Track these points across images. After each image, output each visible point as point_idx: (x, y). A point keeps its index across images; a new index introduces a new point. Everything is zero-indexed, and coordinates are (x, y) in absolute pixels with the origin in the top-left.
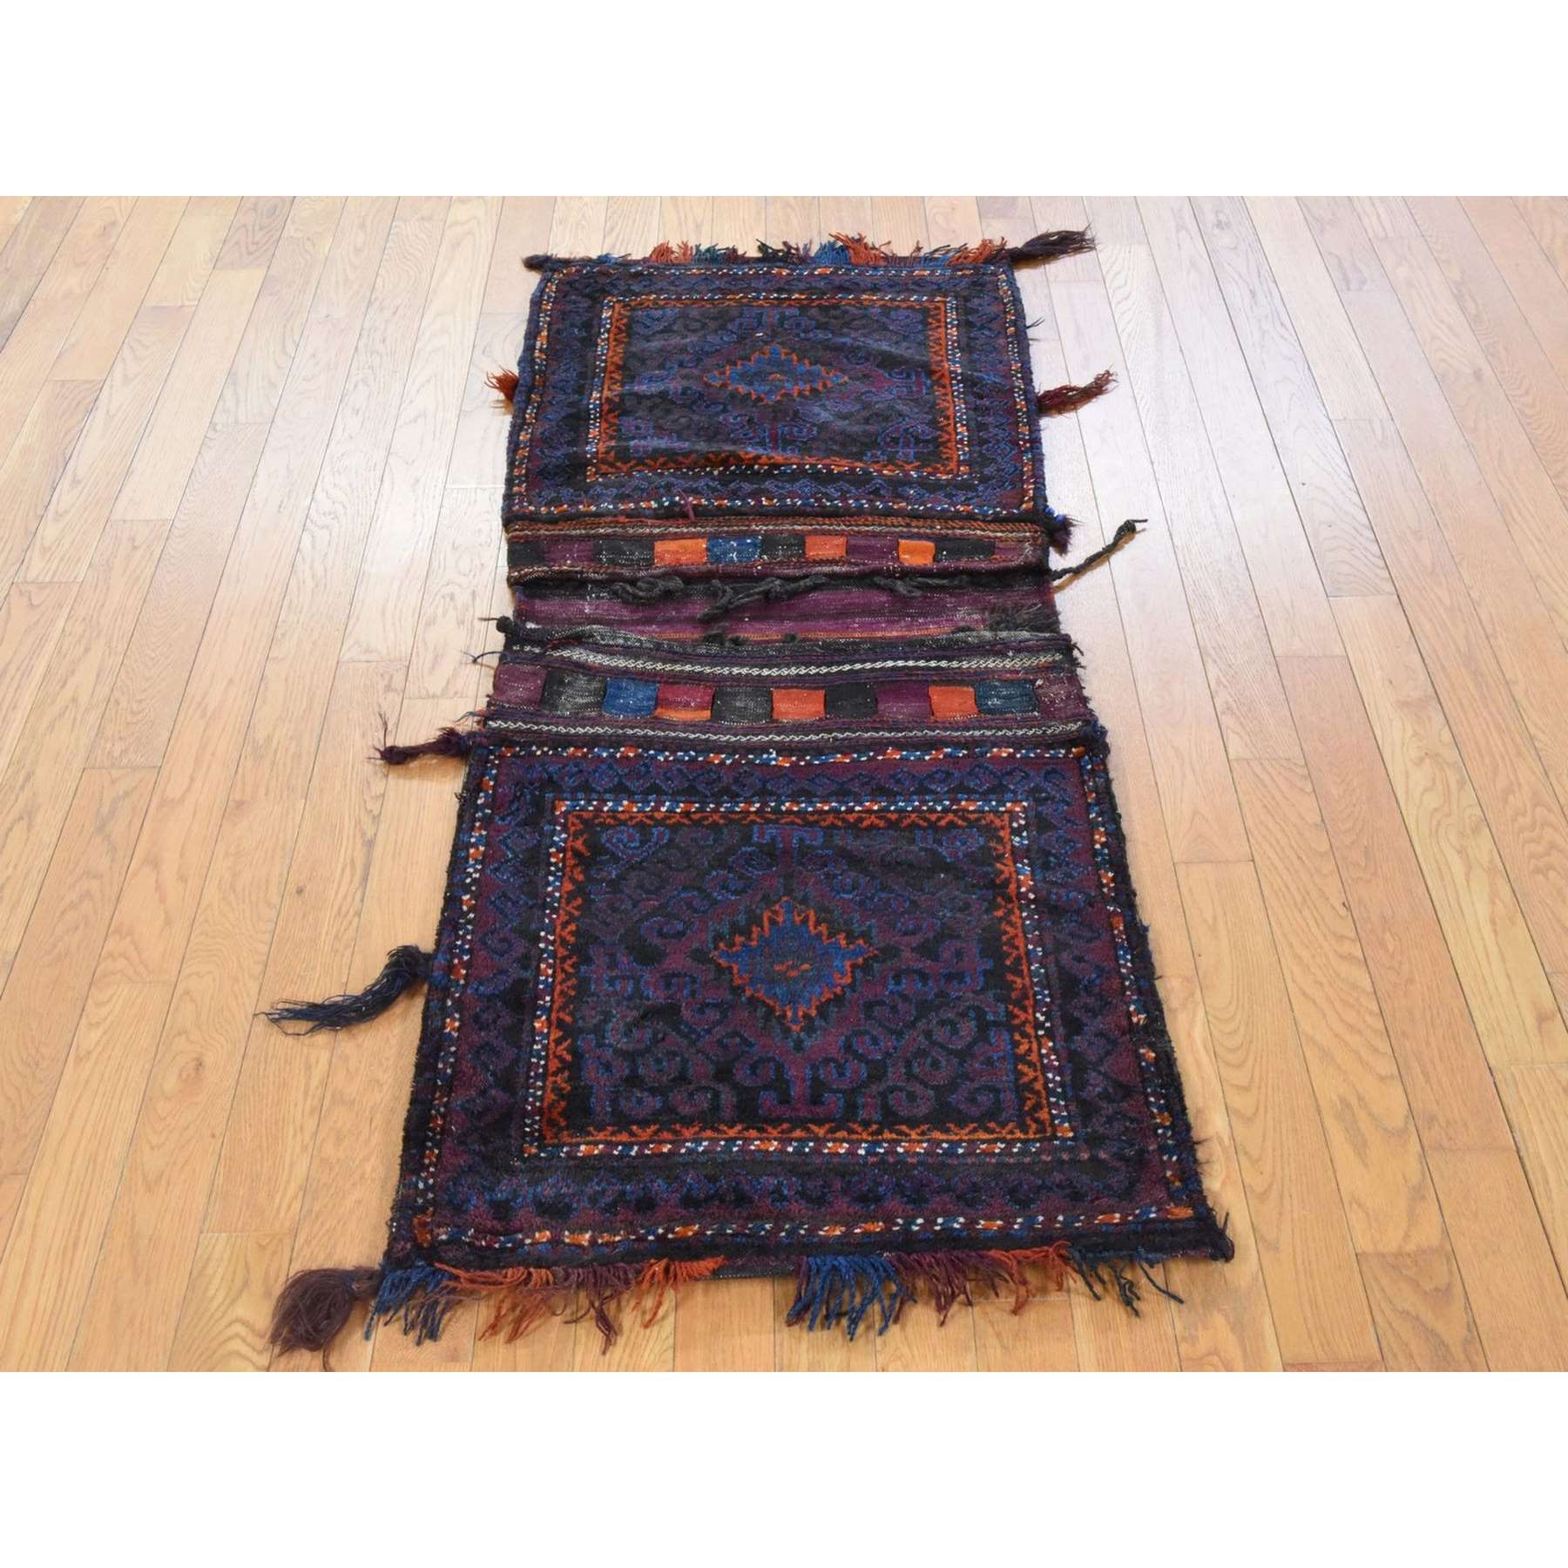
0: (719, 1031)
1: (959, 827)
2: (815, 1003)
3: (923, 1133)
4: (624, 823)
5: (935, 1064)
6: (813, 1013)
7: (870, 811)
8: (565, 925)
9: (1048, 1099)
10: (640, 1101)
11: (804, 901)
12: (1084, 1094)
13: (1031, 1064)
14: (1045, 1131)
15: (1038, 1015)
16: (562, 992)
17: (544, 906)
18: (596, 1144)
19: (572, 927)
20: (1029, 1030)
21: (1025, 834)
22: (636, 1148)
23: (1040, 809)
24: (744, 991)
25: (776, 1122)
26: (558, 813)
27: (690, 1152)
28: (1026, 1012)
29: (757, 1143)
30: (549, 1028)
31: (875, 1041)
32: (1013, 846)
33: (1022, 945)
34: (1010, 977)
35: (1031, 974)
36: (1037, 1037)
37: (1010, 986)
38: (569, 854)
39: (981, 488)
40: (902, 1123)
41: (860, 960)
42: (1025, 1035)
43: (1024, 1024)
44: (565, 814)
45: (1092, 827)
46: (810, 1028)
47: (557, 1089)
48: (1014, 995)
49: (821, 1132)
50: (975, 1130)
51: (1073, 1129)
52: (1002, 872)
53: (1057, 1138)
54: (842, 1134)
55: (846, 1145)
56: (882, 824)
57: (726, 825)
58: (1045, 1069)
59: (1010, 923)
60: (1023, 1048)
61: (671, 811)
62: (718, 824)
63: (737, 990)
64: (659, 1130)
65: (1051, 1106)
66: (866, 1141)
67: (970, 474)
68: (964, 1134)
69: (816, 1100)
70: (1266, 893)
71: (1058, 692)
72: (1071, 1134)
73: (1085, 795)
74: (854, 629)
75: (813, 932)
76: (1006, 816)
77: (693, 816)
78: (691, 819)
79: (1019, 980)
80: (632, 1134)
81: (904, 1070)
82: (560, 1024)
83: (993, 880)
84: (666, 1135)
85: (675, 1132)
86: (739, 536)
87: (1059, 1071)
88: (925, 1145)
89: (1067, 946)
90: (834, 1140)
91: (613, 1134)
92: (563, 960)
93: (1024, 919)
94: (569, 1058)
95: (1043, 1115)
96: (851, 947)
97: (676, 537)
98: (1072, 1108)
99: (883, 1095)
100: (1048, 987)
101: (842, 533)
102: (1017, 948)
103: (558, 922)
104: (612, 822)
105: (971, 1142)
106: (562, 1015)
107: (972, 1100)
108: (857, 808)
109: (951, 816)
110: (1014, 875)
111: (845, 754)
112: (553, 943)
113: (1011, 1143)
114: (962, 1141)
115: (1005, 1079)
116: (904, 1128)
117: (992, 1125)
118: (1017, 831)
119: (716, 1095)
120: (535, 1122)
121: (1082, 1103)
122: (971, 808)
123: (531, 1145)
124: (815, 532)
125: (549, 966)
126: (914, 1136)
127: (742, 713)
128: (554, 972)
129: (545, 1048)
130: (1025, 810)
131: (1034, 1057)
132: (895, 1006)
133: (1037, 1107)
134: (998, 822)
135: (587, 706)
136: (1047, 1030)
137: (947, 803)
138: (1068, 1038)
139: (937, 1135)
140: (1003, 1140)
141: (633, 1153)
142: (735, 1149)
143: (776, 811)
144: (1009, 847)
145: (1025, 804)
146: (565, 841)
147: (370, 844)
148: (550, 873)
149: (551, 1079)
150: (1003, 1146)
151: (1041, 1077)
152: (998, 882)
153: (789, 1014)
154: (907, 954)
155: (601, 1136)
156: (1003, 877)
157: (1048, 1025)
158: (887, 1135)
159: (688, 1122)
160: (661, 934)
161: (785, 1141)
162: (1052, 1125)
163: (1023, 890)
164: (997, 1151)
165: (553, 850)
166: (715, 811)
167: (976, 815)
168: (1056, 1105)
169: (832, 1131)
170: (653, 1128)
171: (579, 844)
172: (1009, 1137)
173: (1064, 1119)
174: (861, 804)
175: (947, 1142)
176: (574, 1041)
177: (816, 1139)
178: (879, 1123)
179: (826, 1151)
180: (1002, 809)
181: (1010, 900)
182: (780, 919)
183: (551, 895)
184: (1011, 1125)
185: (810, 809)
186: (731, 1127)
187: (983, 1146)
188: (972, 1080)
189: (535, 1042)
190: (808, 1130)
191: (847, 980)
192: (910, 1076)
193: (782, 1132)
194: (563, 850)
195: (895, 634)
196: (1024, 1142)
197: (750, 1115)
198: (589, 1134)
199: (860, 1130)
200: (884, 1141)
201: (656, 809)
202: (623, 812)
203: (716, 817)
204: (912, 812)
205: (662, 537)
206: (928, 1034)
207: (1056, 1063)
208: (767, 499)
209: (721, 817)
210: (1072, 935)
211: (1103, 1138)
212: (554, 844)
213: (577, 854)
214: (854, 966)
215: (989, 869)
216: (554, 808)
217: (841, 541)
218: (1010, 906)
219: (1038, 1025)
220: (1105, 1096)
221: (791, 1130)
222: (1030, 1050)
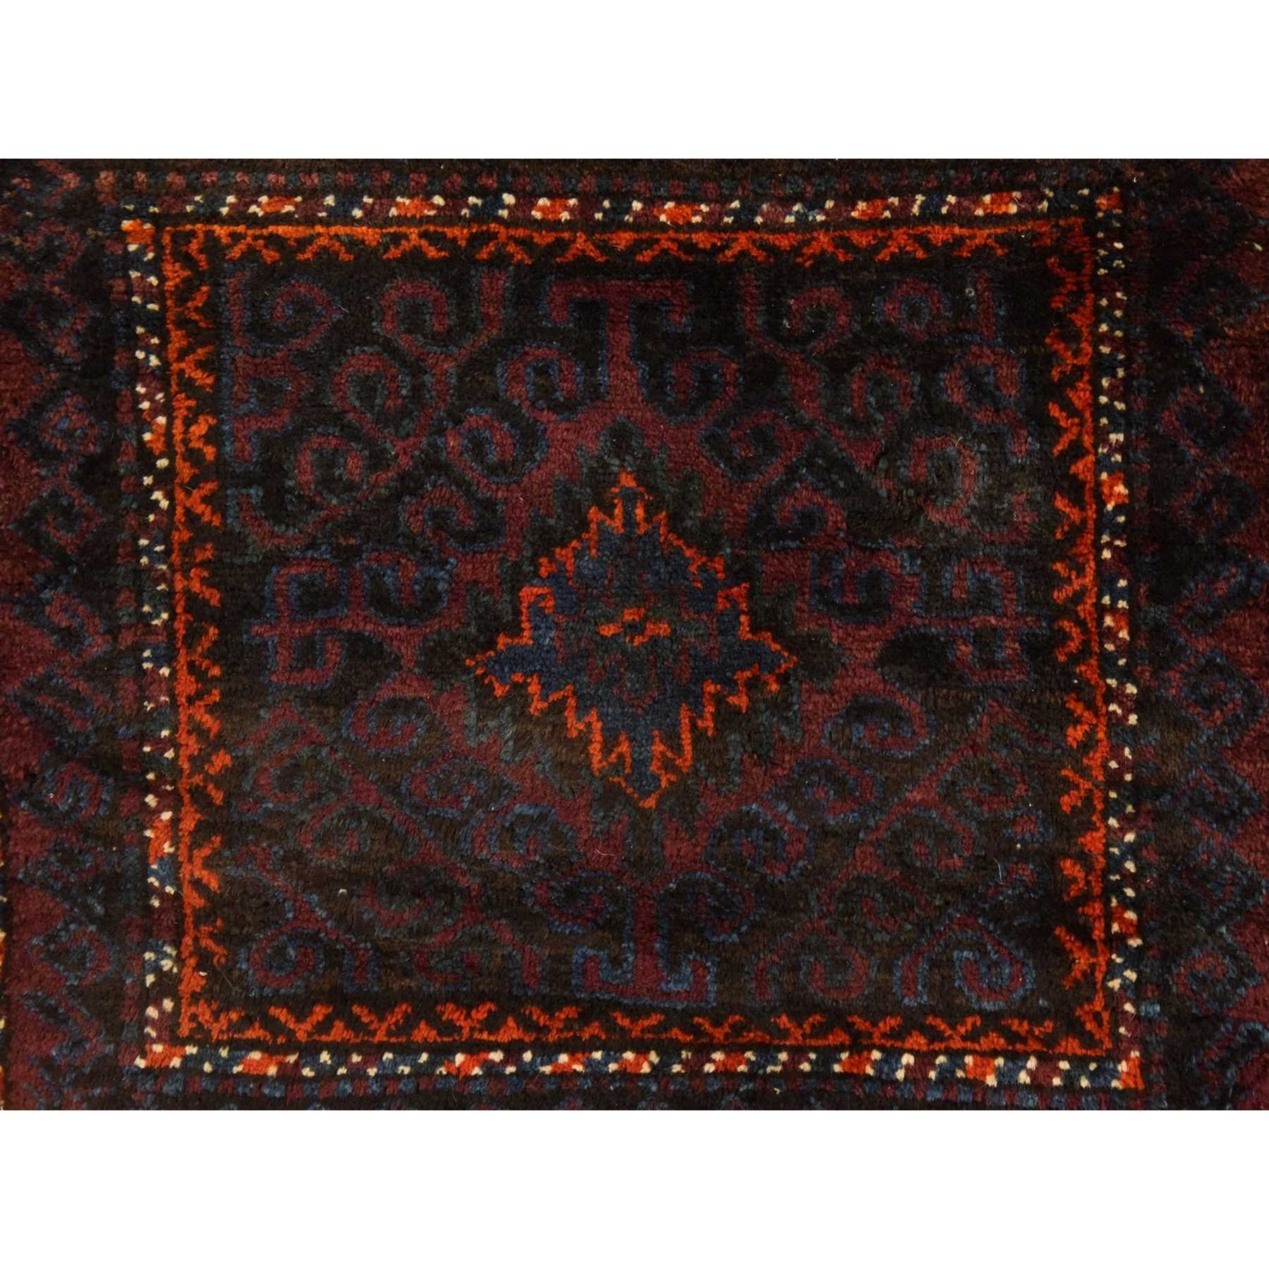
0: (773, 473)
1: (284, 1002)
2: (592, 535)
3: (396, 239)
4: (993, 1021)
5: (367, 390)
6: (594, 513)
7: (474, 1048)
8: (1088, 744)
9: (164, 308)
10: (914, 313)
11: (610, 795)
12: (93, 312)
13: (188, 385)
14: (174, 236)
15: (164, 504)
16: (1081, 571)
17: (1136, 792)
18: (990, 219)
19: (1076, 734)
20: (185, 471)
21: (150, 979)
22: (916, 210)
23: (109, 1048)
24: (727, 569)
25: (665, 267)
26: (1135, 1054)
27: (815, 203)
28: (188, 511)
29: (697, 219)
30: (1099, 484)
31: (478, 448)
32: (177, 944)
33: (183, 673)
34: (214, 597)
35: (167, 600)
36: (170, 453)
37: (217, 573)
38: (1098, 934)
40: (434, 262)
41: (502, 641)
42: (194, 456)
43: (195, 482)
44: (1118, 1054)
46: (600, 482)
47: (1070, 336)
48: (207, 553)
49: (581, 242)
50: (303, 243)
51: (122, 237)
52: (208, 864)
53: (154, 218)
54: (543, 239)
55: (537, 214)
56: (450, 1013)
57: (774, 1011)
58: (161, 378)
59: (198, 730)
60: (200, 429)
61: (892, 1055)
62: (792, 1015)
63: (741, 572)
64: (875, 250)
65: (159, 295)
66: (500, 220)
68: (323, 237)
69: (590, 313)
72: (126, 224)
75: (593, 716)
76: (184, 1030)
77: (844, 1038)
78: (848, 1027)
79: (196, 587)
80: (923, 241)
81: (427, 378)
82: (1075, 491)
83: (228, 844)
84: (862, 240)
85: (845, 244)
87: (137, 372)
88: (394, 212)
89: (92, 670)
90: (556, 225)
91: (959, 241)
92: (1083, 654)
93: (172, 742)
94: (1055, 411)
95: (175, 273)
96: (518, 678)
98: (120, 286)
99: (466, 326)
100: (138, 571)
102: (192, 667)
103: (1103, 748)
104: (1015, 1025)
105: (310, 221)
106: (1075, 515)
107: (302, 307)
108: (497, 1056)
109: (302, 1032)
110: (184, 850)
112: (1110, 696)
113: (239, 216)
114: (325, 223)
115: (238, 352)
116: (432, 253)
117: (270, 255)
118: (167, 985)
119: (773, 328)
120: (1106, 262)
121: (101, 296)
122: (256, 1055)
123: (1109, 215)
125: (1111, 634)
126: (413, 233)
128: (1100, 620)
129: (1100, 436)
130: (142, 1046)
131: (183, 404)
132: (438, 528)
133: (184, 293)
134: (204, 1012)
136: (150, 469)
137: (307, 1072)
138: (112, 448)
139: (369, 235)
140: (253, 221)
141: (920, 198)
142: (736, 204)
143: (669, 1051)
144: (188, 940)
145: (141, 1063)
146: (1113, 971)
148: (1133, 880)
149: (1084, 361)
150: (253, 209)
151: (172, 355)
152: (217, 840)
153: (640, 512)
154: (408, 653)
155: (983, 235)
156: (206, 851)
157: (148, 480)
158: (459, 233)
159: (824, 267)
160: (896, 716)
161: (647, 223)
162: (159, 249)
163: (166, 816)
164: (264, 199)
165: (1135, 942)
166: (798, 1053)
167: (250, 1034)
168: (149, 295)
169: (561, 245)
170: (884, 255)
171: (1082, 961)
172: (241, 229)
173: (134, 261)
174: (489, 1067)
175: (354, 221)
176: (1045, 455)
177: (591, 228)
178: (476, 263)
179: (572, 202)
180: (191, 1050)
181: (198, 794)
182: (659, 748)
183: (1128, 822)
184: (236, 252)
185: (598, 1055)
186: (743, 253)
187: (289, 208)
188: (302, 354)
189: (1120, 448)
190: (605, 248)
191: (528, 593)
192: (416, 369)
193: (652, 242)
194: (1116, 943)
196: (215, 217)
197: (710, 279)
198: (1001, 240)
199: (511, 248)
200: (468, 222)
201: (924, 1059)
202: (995, 1054)
203: (796, 1037)
204: (383, 1047)
206: (377, 460)
207: (141, 389)
209: (785, 1034)
210: (78, 700)
211: (65, 215)
212: (1134, 959)
213: (1083, 935)
214: (516, 630)
215: (232, 871)
216: (1144, 1066)
218: (198, 779)
219: (165, 479)
220: (51, 308)
221: (636, 247)
222: (188, 423)
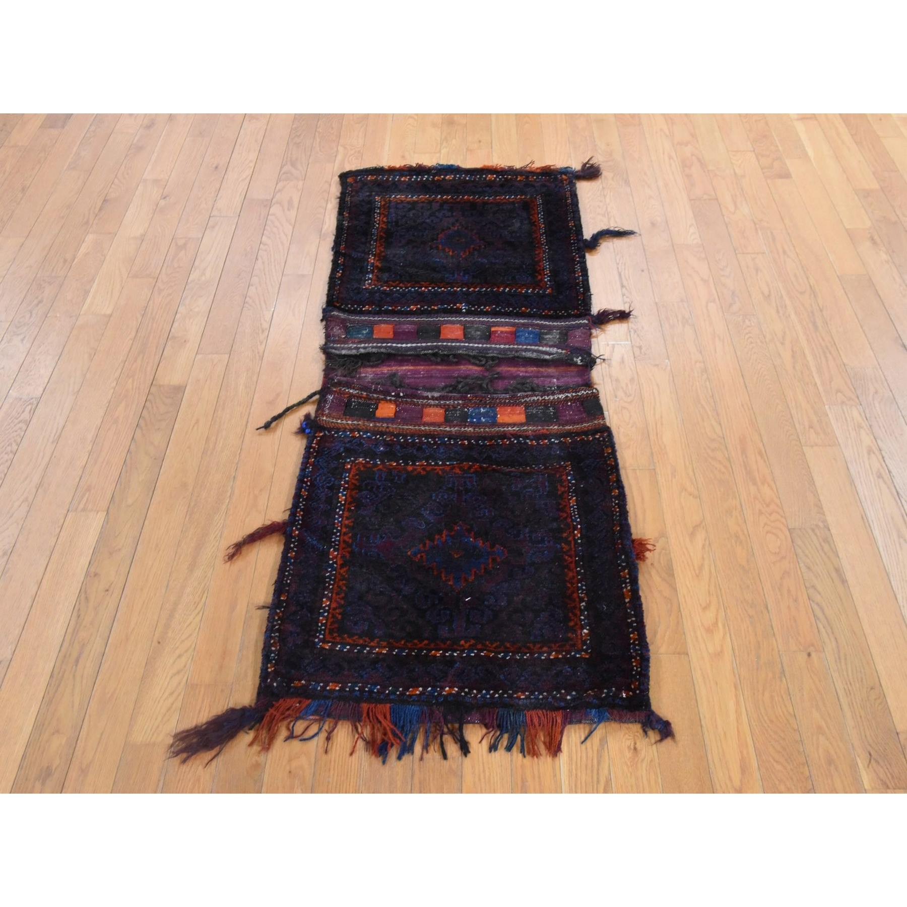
1: (392, 281)
3: (420, 200)
4: (523, 285)
6: (452, 228)
7: (426, 287)
8: (540, 253)
10: (507, 208)
14: (383, 199)
15: (378, 226)
16: (537, 234)
17: (549, 259)
19: (537, 252)
21: (367, 278)
23: (359, 286)
25: (464, 203)
26: (550, 288)
27: (490, 197)
29: (471, 198)
30: (539, 225)
31: (432, 221)
32: (373, 274)
33: (378, 244)
34: (384, 235)
35: (377, 236)
37: (385, 233)
38: (542, 274)
39: (342, 449)
40: (426, 202)
41: (435, 241)
42: (384, 221)
43: (383, 224)
45: (339, 278)
46: (453, 224)
48: (385, 231)
49: (451, 201)
52: (379, 264)
54: (445, 200)
55: (444, 198)
56: (421, 283)
61: (505, 288)
62: (486, 284)
64: (500, 201)
65: (380, 205)
66: (438, 198)
67: (345, 463)
68: (408, 200)
69: (452, 208)
70: (283, 264)
71: (337, 330)
73: (339, 289)
74: (423, 371)
76: (372, 284)
77: (496, 287)
78: (497, 285)
79: (381, 235)
80: (509, 201)
82: (536, 226)
84: (498, 200)
85: (495, 201)
86: (479, 424)
88: (420, 197)
90: (447, 199)
91: (514, 201)
92: (538, 243)
94: (531, 218)
97: (514, 425)
99: (431, 209)
100: (372, 233)
101: (425, 424)
102: (380, 243)
103: (542, 254)
104: (527, 285)
105: (406, 198)
106: (536, 228)
108: (430, 288)
109: (394, 285)
111: (434, 309)
112: (543, 248)
113: (395, 197)
114: (409, 198)
117: (399, 202)
119: (483, 209)
122: (385, 287)
124: (439, 425)
125: (543, 241)
126: (423, 199)
127: (477, 330)
128: (541, 240)
129: (539, 220)
134: (376, 282)
135: (546, 334)
136: (376, 223)
137: (394, 290)
139: (416, 200)
141: (508, 196)
142: (477, 197)
143: (463, 288)
145: (364, 288)
147: (623, 286)
148: (548, 268)
156: (380, 262)
158: (431, 200)
159: (492, 203)
161: (462, 198)
162: (381, 201)
164: (399, 196)
165: (549, 275)
166: (487, 288)
167: (384, 285)
168: (378, 205)
169: (448, 201)
170: (502, 202)
171: (539, 277)
173: (377, 201)
174: (429, 290)
175: (414, 198)
176: (530, 221)
177: (453, 199)
178: (433, 203)
179: (450, 196)
180: (373, 287)
183: (547, 262)
184: (394, 201)
185: (449, 288)
186: (478, 202)
187: (403, 197)
189: (543, 221)
190: (455, 201)
192: (422, 212)
193: (463, 201)
195: (404, 368)
196: (390, 197)
197: (473, 205)
198: (522, 200)
199: (439, 201)
200: (432, 198)
201: (511, 289)
202: (524, 289)
203: (487, 286)
204: (409, 287)
205: (522, 425)
208: (464, 444)
209: (485, 286)
214: (437, 240)
216: (552, 290)
217: (426, 419)
221: (460, 201)
